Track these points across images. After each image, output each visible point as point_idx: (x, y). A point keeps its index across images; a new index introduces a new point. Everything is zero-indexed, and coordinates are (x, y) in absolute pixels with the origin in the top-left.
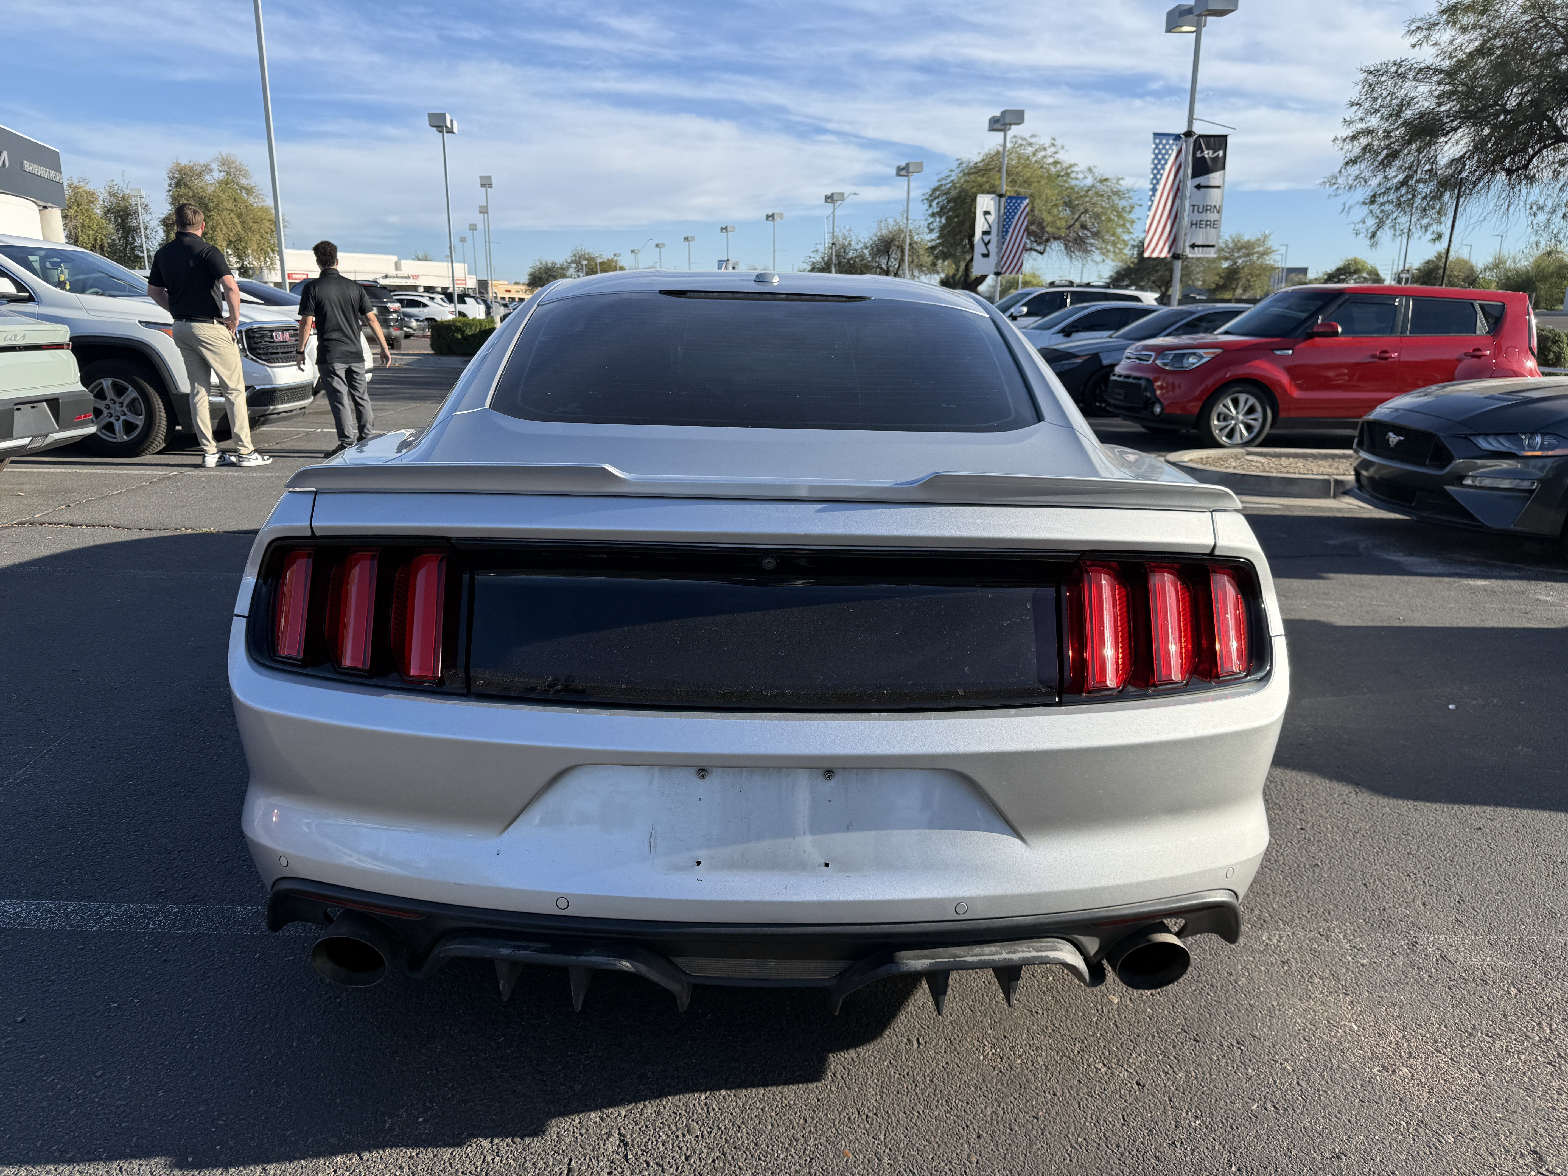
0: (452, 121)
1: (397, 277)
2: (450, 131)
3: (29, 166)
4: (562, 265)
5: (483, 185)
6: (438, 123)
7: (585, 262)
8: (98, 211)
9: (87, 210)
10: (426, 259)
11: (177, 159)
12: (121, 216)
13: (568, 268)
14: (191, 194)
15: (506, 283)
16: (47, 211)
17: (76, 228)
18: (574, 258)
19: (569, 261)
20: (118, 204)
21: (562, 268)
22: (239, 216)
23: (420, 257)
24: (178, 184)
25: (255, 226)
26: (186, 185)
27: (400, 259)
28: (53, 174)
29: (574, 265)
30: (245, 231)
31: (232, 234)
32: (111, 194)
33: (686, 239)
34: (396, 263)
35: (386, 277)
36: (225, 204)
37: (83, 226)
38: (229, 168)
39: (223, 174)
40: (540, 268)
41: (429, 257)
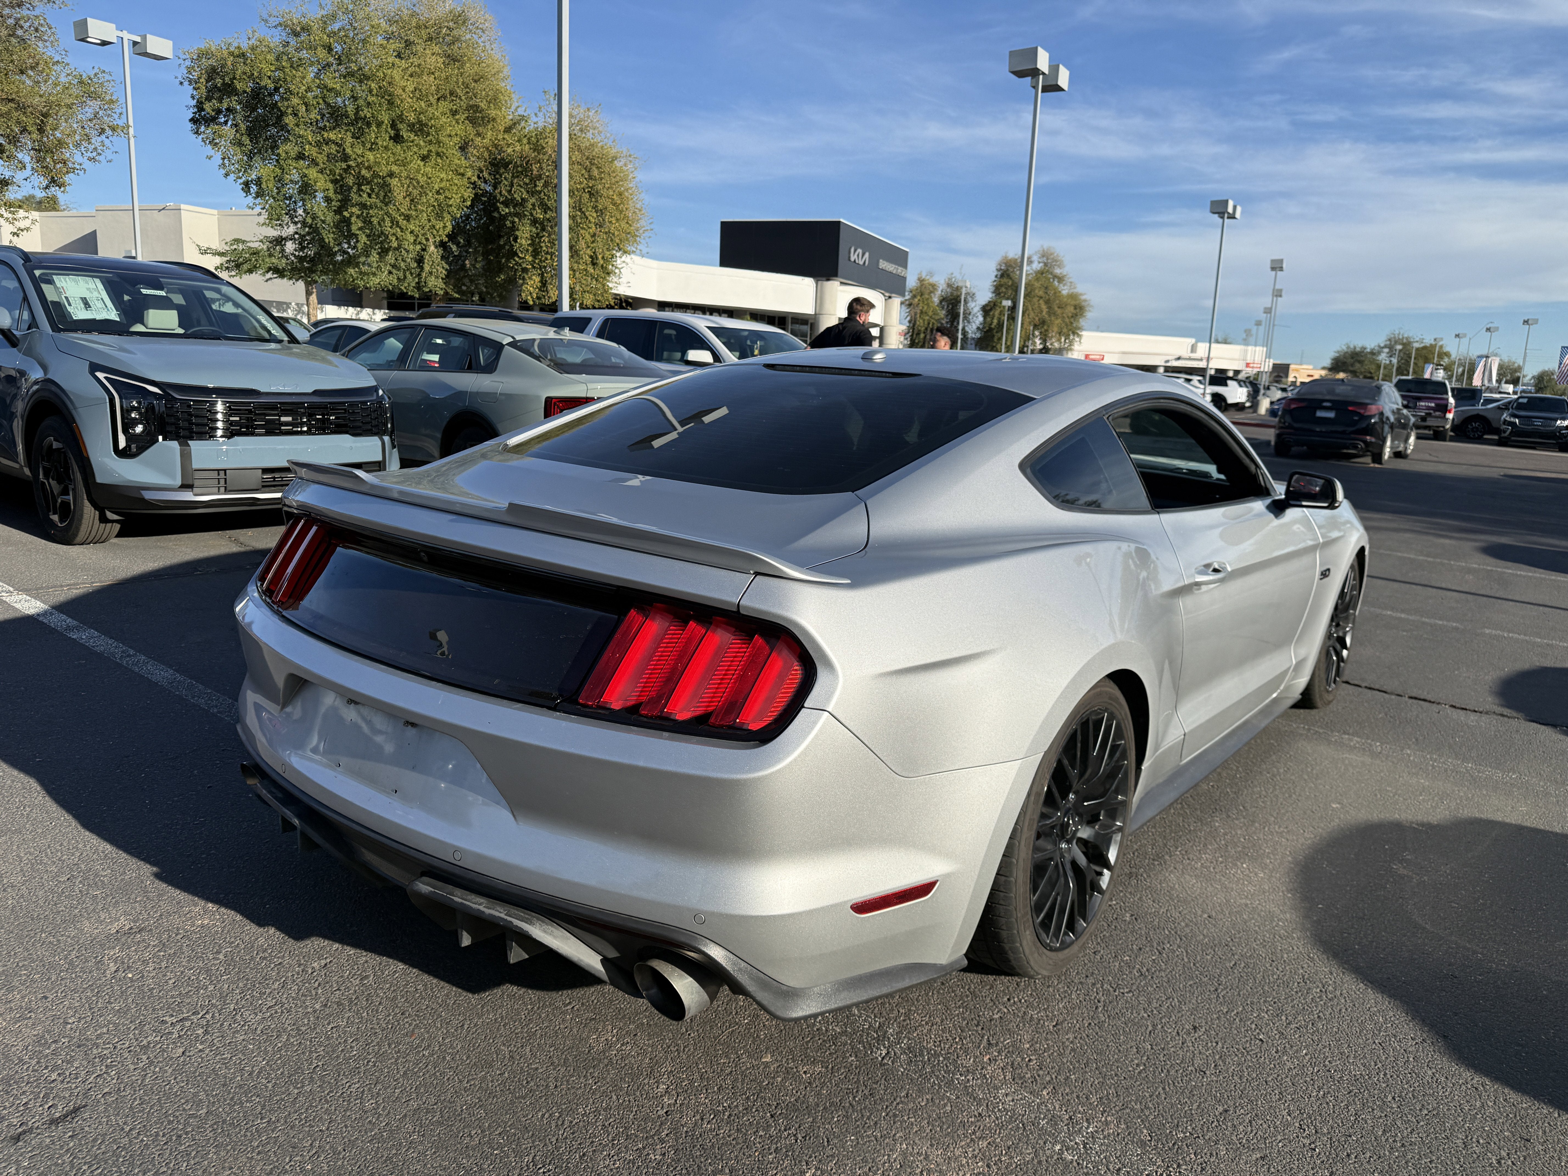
0: (1235, 208)
1: (1190, 359)
2: (1232, 217)
3: (884, 265)
4: (1372, 350)
5: (1273, 269)
6: (1220, 209)
7: (1399, 347)
8: (936, 300)
9: (927, 299)
10: (1225, 342)
11: (1006, 253)
12: (952, 304)
13: (1379, 353)
14: (1010, 283)
15: (1311, 367)
16: (890, 300)
17: (916, 314)
18: (1388, 343)
19: (1382, 345)
20: (952, 294)
21: (1372, 353)
22: (1047, 302)
23: (1220, 340)
24: (1002, 276)
25: (1059, 311)
26: (1008, 276)
27: (1196, 342)
28: (900, 270)
29: (1386, 350)
30: (1050, 316)
31: (1037, 319)
32: (949, 285)
33: (1526, 322)
34: (1193, 346)
35: (1179, 359)
36: (1037, 291)
37: (922, 312)
38: (1048, 259)
39: (1041, 265)
40: (1347, 352)
41: (1228, 341)
